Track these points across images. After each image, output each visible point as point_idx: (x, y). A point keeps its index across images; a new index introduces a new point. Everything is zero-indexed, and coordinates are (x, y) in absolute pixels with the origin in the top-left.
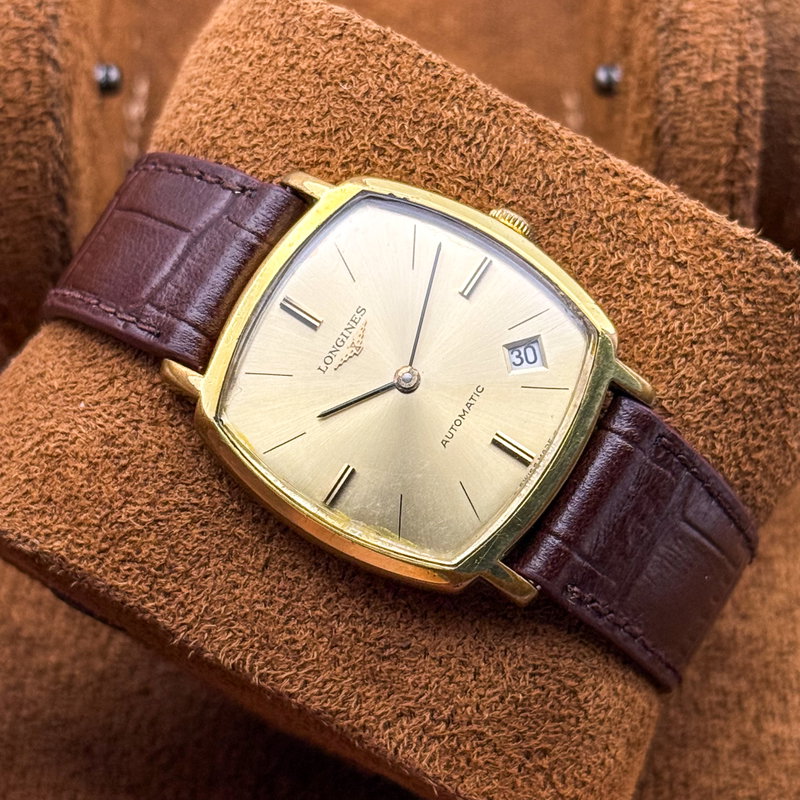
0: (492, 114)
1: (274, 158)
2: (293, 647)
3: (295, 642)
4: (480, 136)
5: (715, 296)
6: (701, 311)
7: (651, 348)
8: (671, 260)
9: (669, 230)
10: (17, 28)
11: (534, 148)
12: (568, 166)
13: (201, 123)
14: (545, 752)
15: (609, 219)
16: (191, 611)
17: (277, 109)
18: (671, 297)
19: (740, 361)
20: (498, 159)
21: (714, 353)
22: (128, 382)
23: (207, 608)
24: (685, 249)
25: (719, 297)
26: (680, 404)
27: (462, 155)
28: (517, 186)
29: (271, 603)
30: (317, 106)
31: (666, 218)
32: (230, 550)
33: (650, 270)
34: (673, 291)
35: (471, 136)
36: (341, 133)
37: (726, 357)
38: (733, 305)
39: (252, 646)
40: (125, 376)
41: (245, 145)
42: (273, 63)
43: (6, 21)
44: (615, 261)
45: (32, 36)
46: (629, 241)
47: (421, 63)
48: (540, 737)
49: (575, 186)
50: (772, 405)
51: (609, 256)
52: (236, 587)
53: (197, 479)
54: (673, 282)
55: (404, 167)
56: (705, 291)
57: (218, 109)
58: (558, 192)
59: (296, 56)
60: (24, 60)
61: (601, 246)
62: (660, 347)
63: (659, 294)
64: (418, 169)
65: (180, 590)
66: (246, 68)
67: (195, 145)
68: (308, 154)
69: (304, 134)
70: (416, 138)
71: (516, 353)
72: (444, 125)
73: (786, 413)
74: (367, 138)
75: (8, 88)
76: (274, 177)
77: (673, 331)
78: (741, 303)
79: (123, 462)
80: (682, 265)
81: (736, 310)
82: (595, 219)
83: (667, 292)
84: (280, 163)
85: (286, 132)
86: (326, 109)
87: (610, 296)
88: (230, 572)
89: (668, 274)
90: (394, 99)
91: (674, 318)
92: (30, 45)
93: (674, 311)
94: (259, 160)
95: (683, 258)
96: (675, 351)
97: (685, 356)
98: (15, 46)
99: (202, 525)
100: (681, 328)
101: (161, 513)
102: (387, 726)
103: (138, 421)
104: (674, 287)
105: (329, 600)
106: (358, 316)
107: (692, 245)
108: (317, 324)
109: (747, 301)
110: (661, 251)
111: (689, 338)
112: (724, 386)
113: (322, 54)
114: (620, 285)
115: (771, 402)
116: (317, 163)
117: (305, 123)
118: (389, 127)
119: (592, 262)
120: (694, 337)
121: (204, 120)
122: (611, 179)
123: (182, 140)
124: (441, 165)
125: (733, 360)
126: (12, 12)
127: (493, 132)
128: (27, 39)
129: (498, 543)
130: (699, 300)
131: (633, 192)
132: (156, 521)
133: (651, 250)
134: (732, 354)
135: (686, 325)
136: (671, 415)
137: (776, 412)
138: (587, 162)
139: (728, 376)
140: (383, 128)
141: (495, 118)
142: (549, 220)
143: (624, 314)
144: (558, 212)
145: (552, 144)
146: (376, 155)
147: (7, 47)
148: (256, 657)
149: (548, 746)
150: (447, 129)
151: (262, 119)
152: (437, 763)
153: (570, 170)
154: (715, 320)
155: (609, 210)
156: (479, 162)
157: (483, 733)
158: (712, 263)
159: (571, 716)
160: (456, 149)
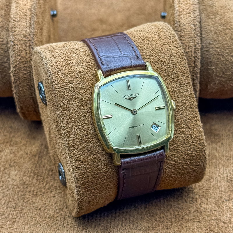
0: (187, 84)
1: (148, 55)
4: (182, 86)
5: (191, 147)
7: (174, 145)
12: (190, 104)
13: (140, 37)
17: (156, 48)
18: (185, 141)
20: (181, 92)
21: (182, 156)
22: (91, 65)
24: (194, 135)
26: (169, 158)
28: (180, 99)
31: (196, 128)
35: (181, 84)
38: (192, 151)
40: (91, 64)
41: (145, 48)
42: (162, 41)
47: (185, 65)
51: (183, 124)
54: (188, 139)
57: (145, 38)
58: (185, 107)
59: (166, 43)
66: (156, 36)
67: (136, 40)
68: (154, 60)
69: (156, 56)
71: (154, 126)
76: (145, 58)
78: (194, 152)
80: (191, 137)
81: (192, 153)
83: (185, 139)
84: (148, 57)
85: (154, 53)
86: (164, 56)
91: (182, 144)
94: (145, 53)
96: (177, 149)
97: (178, 152)
100: (181, 147)
101: (76, 91)
102: (77, 160)
106: (137, 94)
108: (130, 89)
112: (178, 162)
115: (181, 172)
116: (154, 63)
117: (158, 55)
119: (179, 123)
120: (182, 150)
121: (141, 38)
122: (194, 113)
123: (134, 37)
125: (184, 160)
127: (185, 87)
129: (123, 151)
136: (166, 158)
138: (193, 107)
139: (180, 162)
141: (187, 85)
149: (96, 189)
150: (179, 79)
151: (152, 47)
152: (78, 174)
155: (190, 117)
156: (178, 89)
157: (89, 177)
158: (196, 142)
159: (104, 188)
160: (177, 84)
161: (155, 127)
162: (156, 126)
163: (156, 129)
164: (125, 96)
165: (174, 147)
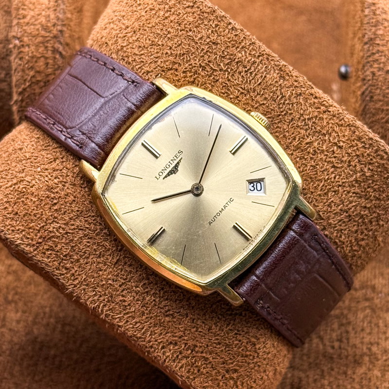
0: (260, 58)
1: (151, 63)
2: (124, 304)
3: (125, 301)
4: (253, 68)
5: (354, 165)
6: (346, 171)
7: (319, 185)
8: (336, 144)
9: (337, 129)
10: (42, 36)
11: (278, 78)
12: (293, 90)
13: (117, 37)
14: (236, 371)
15: (309, 119)
16: (77, 278)
17: (155, 38)
18: (332, 162)
19: (360, 197)
20: (260, 81)
21: (349, 192)
22: (63, 162)
23: (85, 278)
24: (343, 140)
25: (356, 165)
26: (329, 214)
27: (243, 76)
28: (267, 96)
29: (116, 281)
30: (176, 40)
31: (337, 123)
32: (100, 253)
33: (324, 147)
34: (334, 159)
35: (248, 67)
36: (185, 55)
37: (354, 195)
38: (362, 170)
39: (104, 300)
40: (62, 159)
41: (137, 53)
42: (157, 14)
43: (37, 33)
44: (308, 140)
45: (50, 40)
46: (317, 132)
47: (230, 27)
48: (234, 364)
49: (295, 100)
50: (373, 220)
51: (306, 137)
52: (101, 270)
53: (90, 216)
54: (335, 155)
55: (214, 78)
56: (349, 162)
57: (126, 31)
58: (286, 102)
59: (169, 13)
60: (45, 52)
61: (303, 132)
62: (323, 186)
63: (327, 160)
64: (220, 80)
65: (73, 268)
66: (143, 13)
67: (112, 47)
68: (167, 63)
69: (167, 53)
70: (222, 64)
72: (236, 60)
73: (378, 224)
74: (197, 60)
75: (37, 66)
76: (149, 72)
77: (331, 179)
78: (366, 170)
79: (55, 201)
80: (340, 147)
81: (363, 173)
82: (302, 118)
83: (331, 160)
84: (153, 65)
85: (158, 51)
86: (180, 42)
87: (303, 157)
88: (99, 263)
89: (333, 151)
90: (214, 43)
91: (332, 173)
92: (49, 45)
93: (333, 169)
94: (143, 62)
95: (342, 144)
96: (330, 189)
97: (335, 192)
98: (41, 45)
99: (89, 238)
100: (335, 178)
101: (70, 229)
102: (163, 347)
103: (65, 182)
104: (335, 157)
105: (145, 284)
106: (178, 154)
107: (347, 138)
108: (158, 156)
109: (369, 169)
110: (331, 139)
111: (338, 183)
112: (351, 208)
113: (182, 14)
114: (309, 153)
115: (372, 218)
116: (171, 69)
117: (169, 48)
118: (209, 56)
119: (297, 139)
120: (340, 183)
121: (119, 36)
122: (313, 99)
123: (106, 43)
124: (232, 80)
125: (358, 197)
126: (40, 29)
127: (259, 67)
128: (47, 41)
129: (228, 276)
130: (346, 165)
131: (322, 108)
132: (67, 233)
133: (327, 138)
134: (358, 194)
135: (337, 177)
136: (323, 219)
137: (374, 223)
138: (303, 89)
139: (354, 204)
140: (206, 57)
141: (262, 60)
142: (279, 115)
143: (309, 167)
144: (285, 112)
145: (287, 78)
146: (201, 70)
147: (37, 46)
148: (105, 306)
149: (237, 368)
150: (237, 63)
151: (147, 41)
152: (183, 369)
153: (294, 92)
154: (352, 176)
155: (309, 114)
156: (250, 81)
157: (207, 358)
158: (355, 148)
159: (251, 355)
160: (240, 73)
161: (255, 186)
162: (255, 184)
163: (259, 189)
164: (161, 174)
165: (321, 190)
